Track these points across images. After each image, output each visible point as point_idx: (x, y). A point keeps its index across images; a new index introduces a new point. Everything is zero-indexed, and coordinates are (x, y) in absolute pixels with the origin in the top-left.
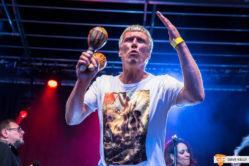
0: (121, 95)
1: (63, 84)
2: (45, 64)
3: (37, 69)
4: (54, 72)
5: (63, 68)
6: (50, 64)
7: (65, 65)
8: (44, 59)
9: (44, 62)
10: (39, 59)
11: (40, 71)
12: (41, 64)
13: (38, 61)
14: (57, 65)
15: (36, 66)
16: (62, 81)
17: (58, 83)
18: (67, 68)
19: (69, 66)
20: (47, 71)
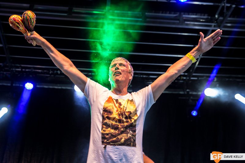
0: (115, 101)
1: (38, 86)
2: (23, 70)
3: (17, 73)
4: (31, 76)
5: (39, 73)
6: (27, 70)
7: (40, 71)
8: (23, 66)
9: (22, 68)
10: (19, 65)
11: (19, 75)
12: (20, 70)
13: (18, 67)
14: (34, 70)
15: (16, 71)
16: (37, 84)
17: (34, 86)
18: (41, 73)
19: (43, 72)
20: (25, 76)
